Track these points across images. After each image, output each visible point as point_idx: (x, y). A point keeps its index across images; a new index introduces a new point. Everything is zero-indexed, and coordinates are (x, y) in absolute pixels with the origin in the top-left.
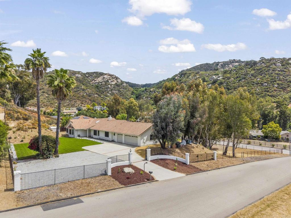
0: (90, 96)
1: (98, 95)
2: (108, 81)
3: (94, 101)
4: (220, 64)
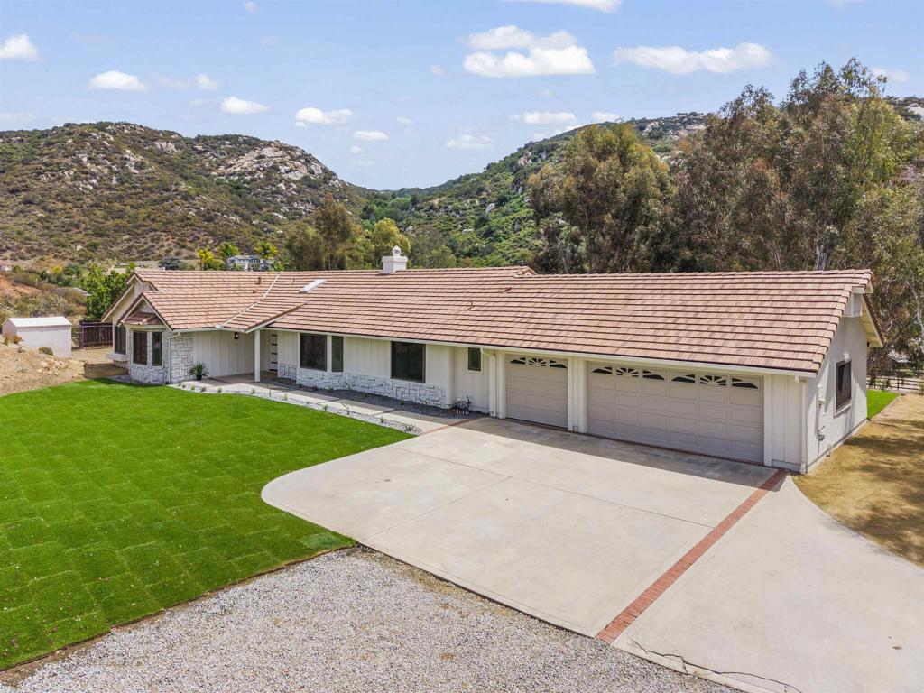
0: (210, 220)
1: (242, 216)
2: (275, 168)
3: (227, 238)
4: (649, 125)
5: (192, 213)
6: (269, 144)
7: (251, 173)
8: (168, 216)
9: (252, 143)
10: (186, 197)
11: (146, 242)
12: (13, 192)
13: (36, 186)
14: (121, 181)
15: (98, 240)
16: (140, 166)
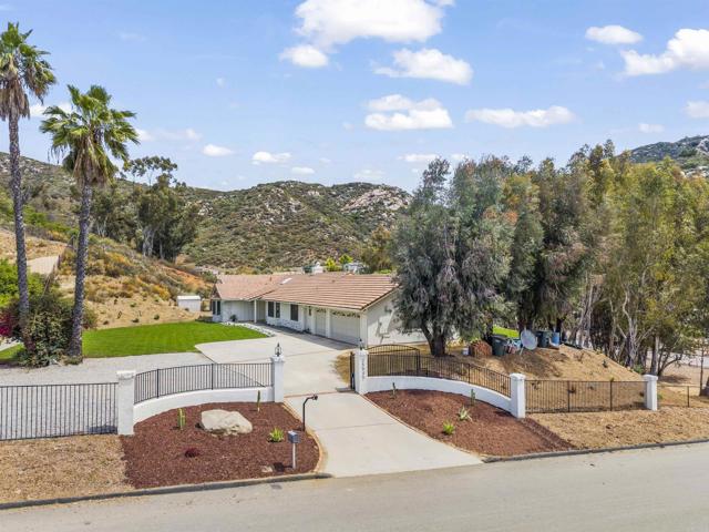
0: (336, 241)
1: (357, 236)
2: (381, 203)
3: (346, 252)
4: (702, 141)
5: (326, 236)
6: (377, 187)
7: (365, 208)
8: (312, 238)
9: (367, 187)
10: (324, 226)
11: (298, 256)
12: (229, 228)
13: (241, 223)
14: (287, 218)
15: (271, 255)
16: (298, 208)
